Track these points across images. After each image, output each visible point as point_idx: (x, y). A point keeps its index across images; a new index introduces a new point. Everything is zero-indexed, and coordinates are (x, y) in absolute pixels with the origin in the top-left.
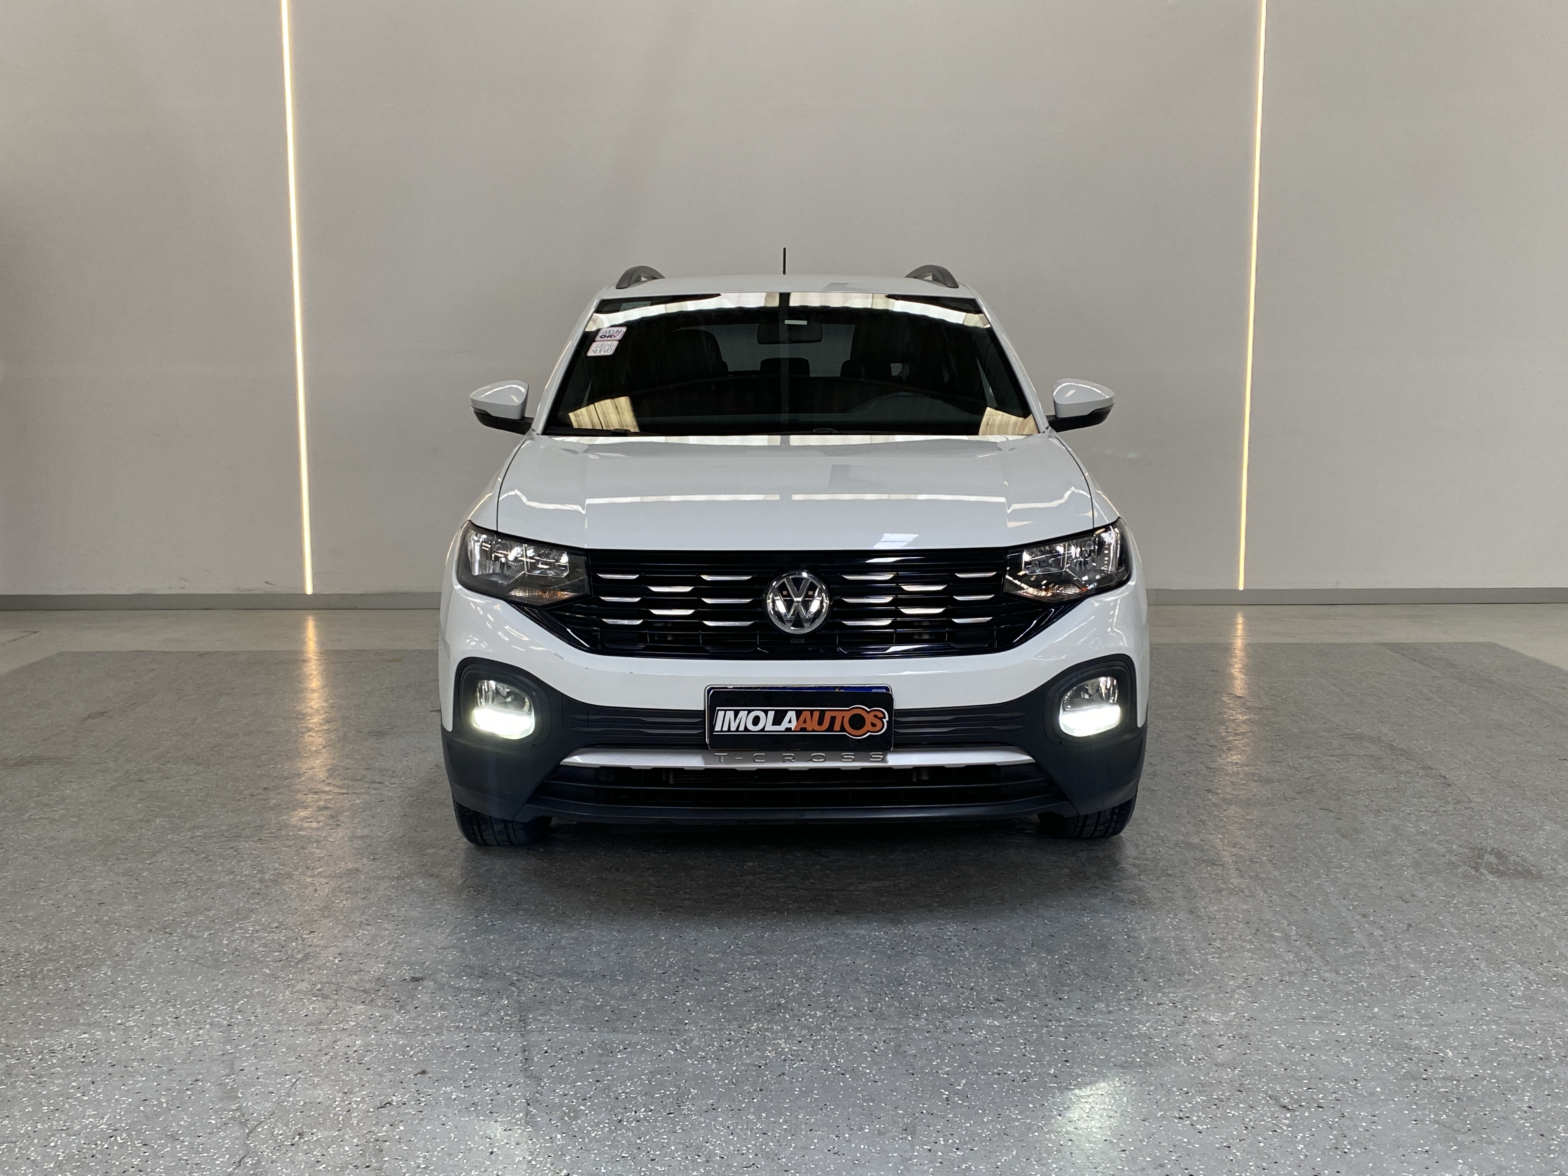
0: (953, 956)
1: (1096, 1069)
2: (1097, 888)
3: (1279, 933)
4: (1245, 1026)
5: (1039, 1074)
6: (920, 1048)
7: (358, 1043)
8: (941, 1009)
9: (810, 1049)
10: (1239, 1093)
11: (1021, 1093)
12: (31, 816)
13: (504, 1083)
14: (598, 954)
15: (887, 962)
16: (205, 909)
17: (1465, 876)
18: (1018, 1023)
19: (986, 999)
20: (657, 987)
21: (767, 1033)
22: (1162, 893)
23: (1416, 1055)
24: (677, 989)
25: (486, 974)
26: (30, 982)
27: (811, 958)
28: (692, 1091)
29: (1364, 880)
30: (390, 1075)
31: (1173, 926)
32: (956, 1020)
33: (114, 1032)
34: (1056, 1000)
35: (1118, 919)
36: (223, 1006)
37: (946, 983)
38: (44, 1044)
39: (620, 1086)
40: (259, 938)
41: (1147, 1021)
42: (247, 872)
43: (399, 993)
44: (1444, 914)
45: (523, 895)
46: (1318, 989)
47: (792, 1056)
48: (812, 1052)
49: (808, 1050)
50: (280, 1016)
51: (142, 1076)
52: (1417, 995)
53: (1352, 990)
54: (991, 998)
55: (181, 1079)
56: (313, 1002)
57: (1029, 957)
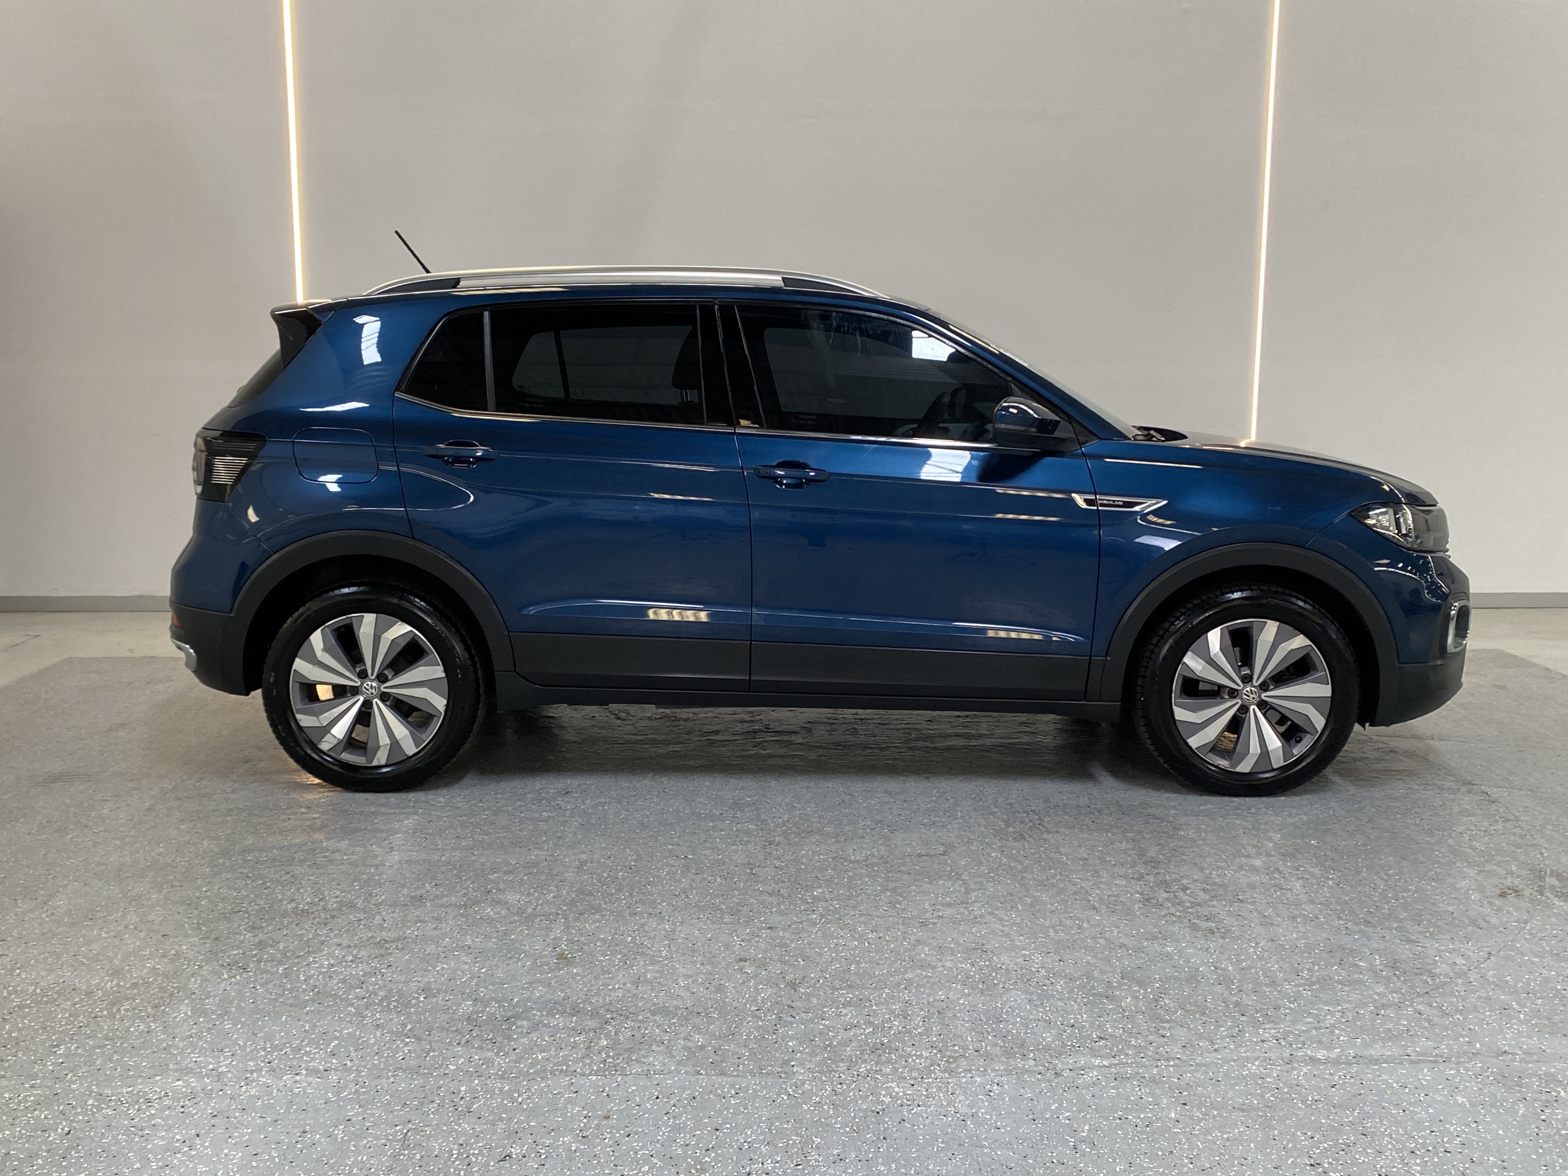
0: (1046, 991)
1: (1215, 1112)
2: (1172, 915)
3: (1364, 962)
4: (1352, 1063)
5: (1160, 1118)
6: (1035, 1091)
7: (463, 1089)
8: (1047, 1048)
9: (925, 1093)
10: (1363, 1137)
11: (1148, 1138)
13: (622, 1132)
14: (687, 988)
15: (981, 996)
16: (274, 941)
17: (1531, 901)
18: (1127, 1063)
19: (1089, 1037)
20: (755, 1025)
21: (877, 1076)
22: (1238, 920)
23: (1530, 1095)
24: (775, 1028)
25: (578, 1012)
27: (904, 993)
28: (815, 1139)
29: (1433, 904)
30: (502, 1125)
31: (1257, 955)
32: (1065, 1061)
33: (208, 1079)
34: (1159, 1037)
35: (1201, 949)
36: (314, 1049)
37: (1046, 1021)
38: (139, 1092)
39: (741, 1134)
40: (337, 973)
41: (1256, 1059)
42: (308, 899)
43: (493, 1033)
44: (1521, 942)
45: (598, 924)
46: (1415, 1023)
47: (908, 1101)
48: (927, 1096)
49: (922, 1095)
50: (376, 1060)
51: (247, 1127)
52: (1515, 1029)
53: (1449, 1024)
54: (1094, 1036)
55: (288, 1130)
56: (407, 1044)
57: (1122, 990)
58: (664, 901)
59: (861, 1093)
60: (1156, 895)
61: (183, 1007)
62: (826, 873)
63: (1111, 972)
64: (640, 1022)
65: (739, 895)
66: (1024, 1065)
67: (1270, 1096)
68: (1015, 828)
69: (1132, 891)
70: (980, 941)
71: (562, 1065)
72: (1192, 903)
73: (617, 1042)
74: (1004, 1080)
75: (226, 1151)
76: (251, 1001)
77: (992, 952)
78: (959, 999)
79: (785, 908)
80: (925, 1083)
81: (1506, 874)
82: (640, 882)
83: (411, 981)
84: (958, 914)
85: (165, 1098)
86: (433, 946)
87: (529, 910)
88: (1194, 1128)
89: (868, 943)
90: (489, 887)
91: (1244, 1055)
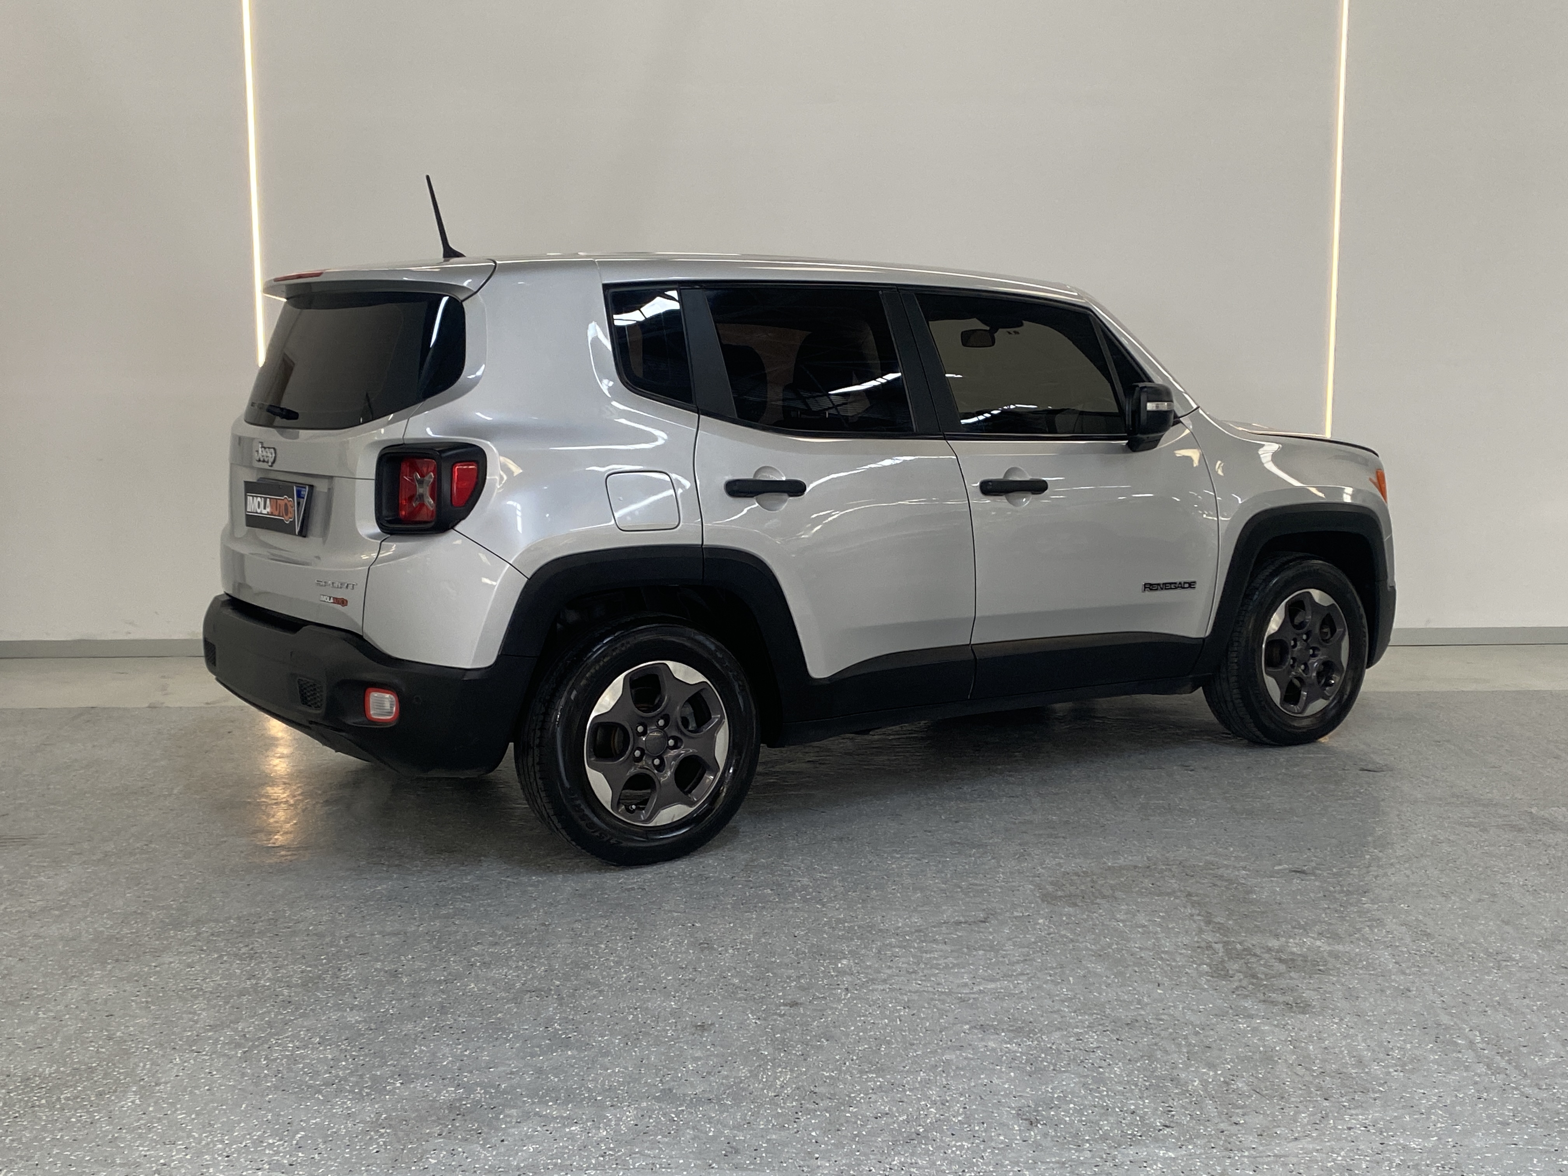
2: (1244, 988)
3: (1463, 1040)
8: (1105, 1138)
12: (6, 908)
15: (1028, 1080)
16: (231, 1022)
18: (1195, 1153)
19: (1151, 1126)
20: (772, 1113)
21: (912, 1170)
24: (796, 1116)
26: (48, 1114)
27: (941, 1076)
31: (1341, 1033)
32: (1125, 1151)
34: (1232, 1125)
35: (1278, 1025)
36: (278, 1141)
37: (1103, 1107)
40: (303, 1057)
42: (270, 975)
43: (478, 1122)
45: (594, 1001)
46: (1523, 1108)
53: (1562, 1109)
54: (1158, 1124)
56: (382, 1136)
57: (1189, 1073)
60: (1226, 965)
61: (131, 1096)
62: (854, 943)
63: (1175, 1052)
66: (1078, 1157)
69: (1198, 962)
70: (1027, 1018)
71: (555, 1158)
72: (1266, 975)
73: (617, 1132)
76: (207, 1088)
77: (1041, 1030)
78: (1004, 1083)
83: (385, 1063)
84: (1001, 988)
86: (410, 1026)
87: (518, 985)
89: (900, 1021)
90: (473, 959)
91: (1328, 1144)
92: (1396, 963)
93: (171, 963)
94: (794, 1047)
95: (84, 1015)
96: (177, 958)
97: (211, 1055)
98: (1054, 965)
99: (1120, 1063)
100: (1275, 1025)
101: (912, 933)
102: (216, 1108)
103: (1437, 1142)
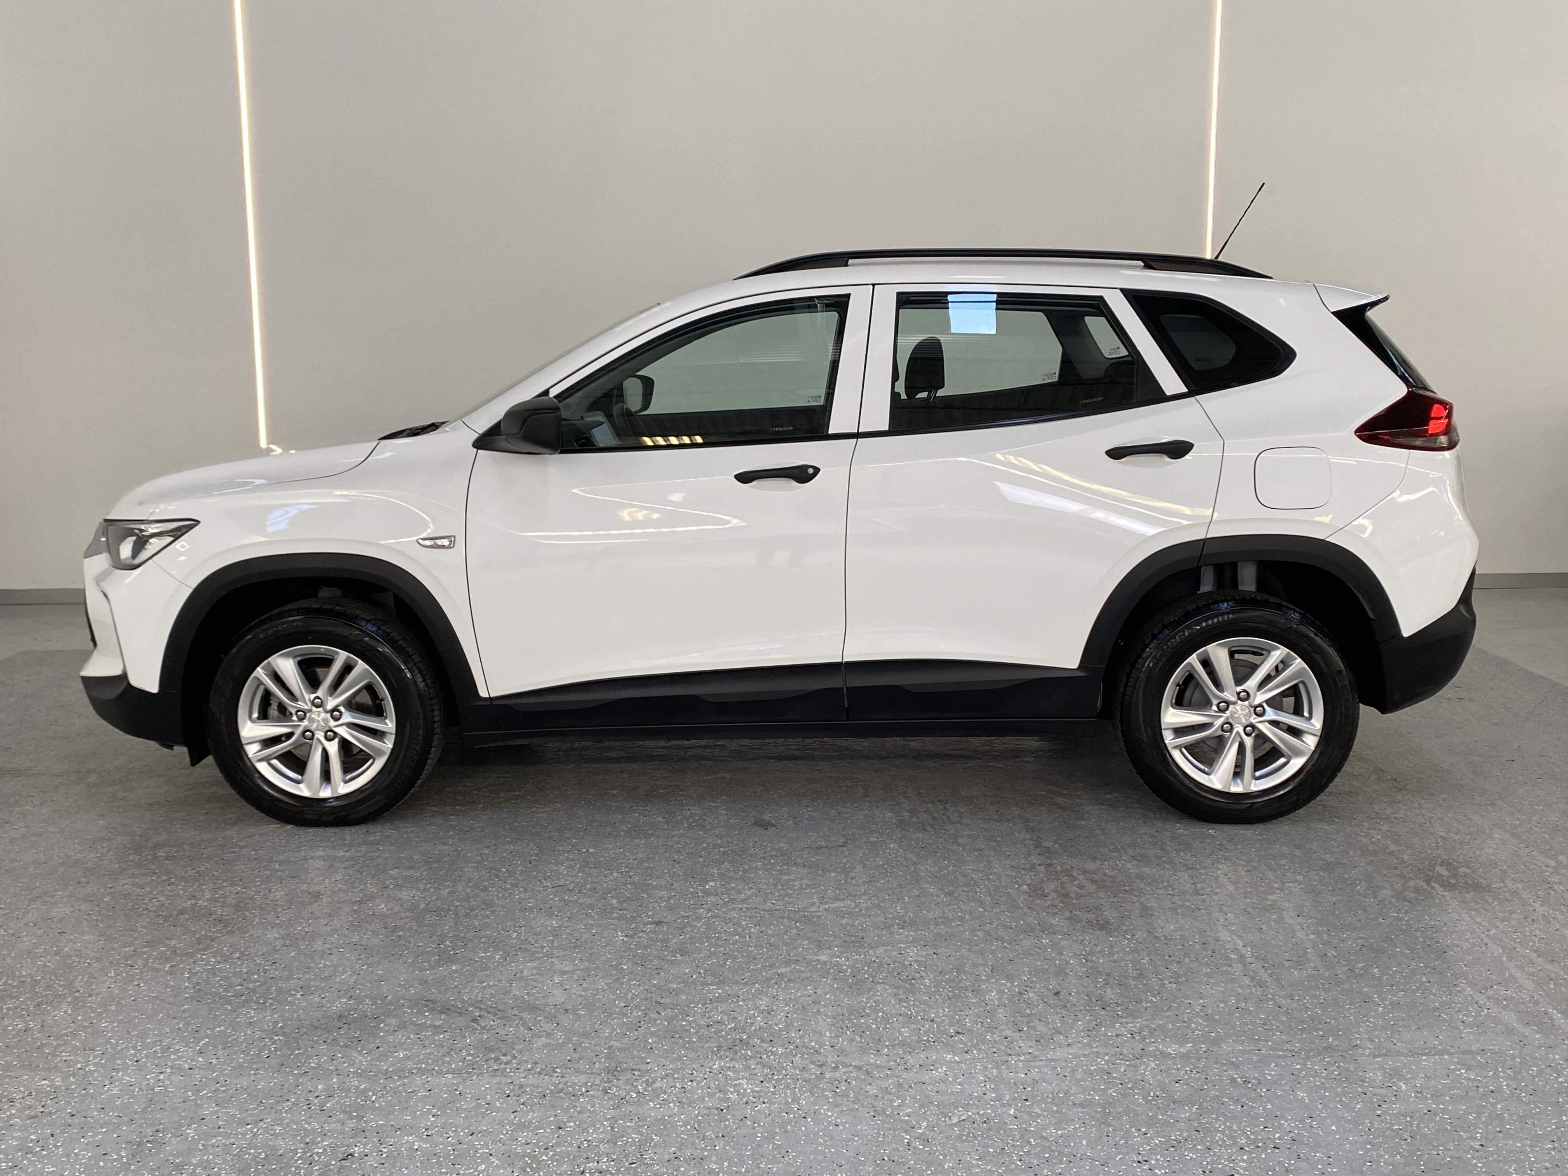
0: (914, 985)
1: (1055, 1108)
2: (1055, 906)
3: (1235, 954)
4: (1201, 1058)
5: (999, 1115)
6: (881, 1088)
7: (320, 1087)
8: (902, 1044)
9: (772, 1090)
10: (1196, 1133)
11: (983, 1134)
13: (466, 1131)
14: (560, 985)
15: (848, 991)
17: (1417, 890)
19: (945, 1032)
20: (620, 1021)
21: (729, 1073)
22: (1119, 912)
23: (1371, 1089)
24: (639, 1025)
25: (449, 1009)
27: (773, 988)
28: (655, 1137)
30: (351, 1124)
31: (1130, 948)
32: (918, 1057)
33: (74, 1078)
34: (1014, 1032)
35: (1076, 941)
36: (184, 1047)
37: (907, 1015)
39: (583, 1133)
40: (221, 971)
41: (1107, 1054)
42: (208, 896)
43: (361, 1030)
44: (1397, 933)
45: (486, 920)
46: (1273, 1016)
47: (754, 1098)
48: (774, 1093)
49: (769, 1091)
50: (241, 1058)
51: (102, 1128)
52: (1371, 1022)
53: (1307, 1017)
54: (952, 1031)
55: (141, 1130)
56: (274, 1042)
57: (989, 983)
58: (555, 896)
59: (709, 1090)
60: (1044, 885)
61: (65, 1006)
62: (724, 866)
63: (982, 965)
64: (505, 1018)
65: (631, 889)
67: (1114, 1092)
68: (918, 818)
69: (1020, 882)
70: (860, 935)
71: (420, 1063)
72: (1077, 894)
74: (853, 1076)
75: (76, 1151)
76: (133, 998)
77: (870, 945)
78: (826, 994)
79: (675, 903)
80: (774, 1080)
81: (1397, 863)
82: (536, 877)
83: (292, 977)
84: (844, 907)
85: (28, 1098)
86: (321, 943)
88: (1030, 1125)
89: (750, 937)
90: (388, 882)
91: (1095, 1050)
92: (1193, 884)
93: (125, 884)
94: (650, 961)
95: (39, 932)
96: (131, 880)
97: (141, 969)
98: (894, 886)
99: (932, 976)
100: (1074, 941)
101: (777, 857)
102: (135, 1017)
103: (1192, 1049)
